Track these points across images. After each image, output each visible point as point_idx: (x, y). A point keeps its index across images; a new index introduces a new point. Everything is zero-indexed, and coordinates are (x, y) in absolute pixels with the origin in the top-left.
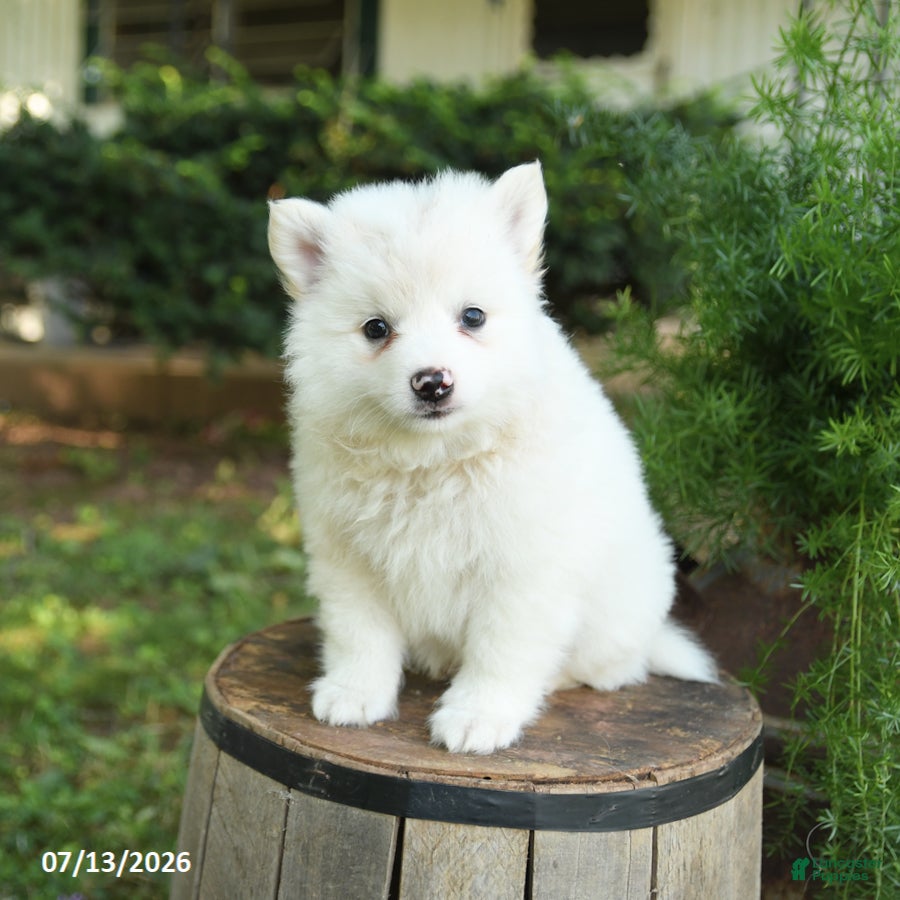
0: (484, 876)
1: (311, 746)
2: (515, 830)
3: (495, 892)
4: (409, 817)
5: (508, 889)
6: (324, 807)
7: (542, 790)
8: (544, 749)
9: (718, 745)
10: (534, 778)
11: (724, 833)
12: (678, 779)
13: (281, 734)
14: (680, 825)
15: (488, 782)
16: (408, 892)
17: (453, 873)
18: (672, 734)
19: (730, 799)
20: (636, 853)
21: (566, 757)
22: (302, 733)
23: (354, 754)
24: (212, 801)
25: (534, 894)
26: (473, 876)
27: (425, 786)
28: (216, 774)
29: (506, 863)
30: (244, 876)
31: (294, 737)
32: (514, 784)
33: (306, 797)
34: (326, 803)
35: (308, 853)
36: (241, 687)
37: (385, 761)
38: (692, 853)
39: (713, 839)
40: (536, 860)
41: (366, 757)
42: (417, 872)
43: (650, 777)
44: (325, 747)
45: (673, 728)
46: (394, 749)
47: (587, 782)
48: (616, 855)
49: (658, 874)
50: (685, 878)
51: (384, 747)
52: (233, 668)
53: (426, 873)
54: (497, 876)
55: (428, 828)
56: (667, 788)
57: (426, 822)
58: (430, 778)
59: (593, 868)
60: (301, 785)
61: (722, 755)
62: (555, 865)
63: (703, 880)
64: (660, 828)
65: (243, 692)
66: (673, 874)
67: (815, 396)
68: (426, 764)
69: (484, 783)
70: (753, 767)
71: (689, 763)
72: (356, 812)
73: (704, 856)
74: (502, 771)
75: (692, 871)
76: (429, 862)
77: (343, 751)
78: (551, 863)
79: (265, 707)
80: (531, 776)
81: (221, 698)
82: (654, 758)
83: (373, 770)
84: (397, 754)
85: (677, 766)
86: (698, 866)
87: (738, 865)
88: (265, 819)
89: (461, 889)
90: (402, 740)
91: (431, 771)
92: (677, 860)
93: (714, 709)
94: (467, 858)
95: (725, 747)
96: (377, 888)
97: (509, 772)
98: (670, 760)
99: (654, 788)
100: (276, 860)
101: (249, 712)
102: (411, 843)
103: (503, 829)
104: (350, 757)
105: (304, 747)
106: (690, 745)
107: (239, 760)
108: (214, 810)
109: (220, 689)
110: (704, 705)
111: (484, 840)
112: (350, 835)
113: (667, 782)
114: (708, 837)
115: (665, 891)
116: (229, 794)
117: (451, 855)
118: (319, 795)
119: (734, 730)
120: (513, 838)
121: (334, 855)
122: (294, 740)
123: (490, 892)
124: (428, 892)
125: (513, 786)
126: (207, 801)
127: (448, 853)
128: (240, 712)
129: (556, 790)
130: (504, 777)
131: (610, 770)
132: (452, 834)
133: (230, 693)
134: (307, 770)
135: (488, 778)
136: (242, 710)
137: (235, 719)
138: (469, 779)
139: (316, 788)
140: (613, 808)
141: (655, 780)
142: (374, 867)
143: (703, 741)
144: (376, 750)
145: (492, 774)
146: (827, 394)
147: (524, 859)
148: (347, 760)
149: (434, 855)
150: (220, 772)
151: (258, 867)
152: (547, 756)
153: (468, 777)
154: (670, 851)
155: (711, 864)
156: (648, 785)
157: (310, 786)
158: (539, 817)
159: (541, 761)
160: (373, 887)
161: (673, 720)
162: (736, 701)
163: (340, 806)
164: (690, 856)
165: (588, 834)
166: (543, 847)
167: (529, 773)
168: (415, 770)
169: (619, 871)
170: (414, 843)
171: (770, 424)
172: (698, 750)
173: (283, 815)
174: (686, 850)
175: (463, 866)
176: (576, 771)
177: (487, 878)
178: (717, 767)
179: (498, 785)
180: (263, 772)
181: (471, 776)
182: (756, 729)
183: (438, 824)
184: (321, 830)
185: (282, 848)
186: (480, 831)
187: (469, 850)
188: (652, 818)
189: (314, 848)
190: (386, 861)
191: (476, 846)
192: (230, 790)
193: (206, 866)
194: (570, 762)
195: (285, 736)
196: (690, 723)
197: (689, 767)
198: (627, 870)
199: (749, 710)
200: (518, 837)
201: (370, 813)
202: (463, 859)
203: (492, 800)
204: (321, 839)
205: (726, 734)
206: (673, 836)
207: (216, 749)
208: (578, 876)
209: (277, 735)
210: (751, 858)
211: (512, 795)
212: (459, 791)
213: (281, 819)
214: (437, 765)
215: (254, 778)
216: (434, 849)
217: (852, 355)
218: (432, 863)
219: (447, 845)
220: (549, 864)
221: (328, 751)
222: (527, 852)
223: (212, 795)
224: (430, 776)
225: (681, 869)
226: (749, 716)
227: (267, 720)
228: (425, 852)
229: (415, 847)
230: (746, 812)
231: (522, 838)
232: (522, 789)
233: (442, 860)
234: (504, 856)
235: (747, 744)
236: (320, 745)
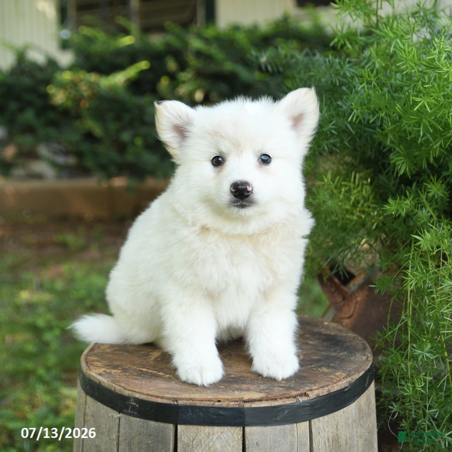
1: (129, 390)
2: (235, 427)
4: (179, 424)
6: (137, 421)
7: (247, 405)
8: (251, 384)
9: (344, 375)
10: (243, 399)
11: (350, 421)
12: (321, 395)
13: (114, 385)
14: (324, 419)
15: (219, 403)
18: (321, 371)
19: (352, 403)
20: (301, 435)
21: (262, 387)
22: (125, 384)
23: (150, 393)
24: (85, 422)
27: (186, 407)
28: (85, 408)
29: (231, 444)
31: (120, 386)
32: (233, 403)
33: (128, 417)
34: (138, 419)
35: (131, 446)
36: (98, 361)
37: (166, 396)
38: (332, 433)
39: (344, 424)
40: (247, 442)
41: (156, 394)
43: (306, 395)
44: (136, 390)
45: (323, 368)
46: (172, 389)
47: (272, 399)
48: (290, 437)
49: (314, 445)
50: (329, 446)
51: (166, 388)
52: (96, 351)
55: (190, 429)
56: (314, 400)
57: (188, 426)
58: (188, 403)
59: (278, 444)
60: (125, 411)
61: (346, 380)
62: (257, 444)
63: (339, 446)
64: (313, 421)
65: (99, 364)
66: (322, 445)
67: (394, 185)
68: (187, 396)
69: (217, 404)
70: (366, 385)
71: (327, 386)
72: (152, 423)
73: (339, 434)
74: (226, 397)
75: (333, 442)
76: (191, 447)
77: (145, 391)
79: (108, 371)
80: (242, 398)
81: (87, 367)
82: (309, 384)
83: (159, 401)
84: (173, 391)
85: (321, 388)
86: (336, 440)
87: (361, 437)
88: (109, 429)
90: (177, 384)
91: (189, 399)
92: (324, 437)
93: (346, 356)
94: (211, 444)
95: (349, 375)
97: (230, 397)
98: (317, 385)
99: (308, 400)
101: (100, 374)
102: (181, 438)
103: (229, 427)
104: (152, 396)
105: (125, 391)
106: (329, 376)
107: (95, 400)
109: (87, 363)
110: (341, 354)
111: (219, 434)
112: (151, 435)
113: (315, 397)
114: (340, 424)
116: (92, 418)
117: (203, 442)
118: (134, 416)
119: (354, 366)
120: (234, 432)
121: (144, 447)
122: (120, 388)
125: (232, 405)
126: (82, 421)
127: (201, 442)
128: (94, 375)
129: (255, 405)
130: (228, 400)
131: (284, 392)
132: (202, 431)
133: (92, 364)
134: (127, 403)
135: (220, 401)
136: (96, 373)
137: (92, 379)
138: (209, 402)
139: (132, 412)
140: (286, 412)
141: (308, 396)
143: (337, 374)
144: (162, 390)
145: (221, 399)
146: (400, 184)
147: (241, 442)
148: (147, 396)
149: (194, 444)
150: (87, 407)
152: (252, 387)
153: (209, 401)
154: (319, 433)
155: (344, 438)
156: (305, 399)
157: (129, 411)
158: (247, 419)
159: (248, 390)
161: (323, 363)
162: (358, 351)
163: (145, 421)
164: (331, 435)
165: (273, 427)
166: (250, 435)
168: (181, 399)
169: (292, 445)
170: (183, 438)
172: (333, 379)
173: (117, 426)
174: (329, 431)
175: (209, 448)
176: (266, 394)
178: (343, 387)
179: (224, 404)
180: (107, 406)
182: (367, 365)
183: (195, 427)
184: (136, 434)
185: (118, 444)
186: (216, 429)
187: (212, 439)
188: (308, 416)
189: (134, 444)
190: (169, 448)
191: (215, 437)
192: (93, 416)
194: (264, 390)
195: (116, 386)
196: (332, 364)
197: (327, 388)
198: (296, 444)
199: (365, 355)
200: (236, 431)
201: (160, 423)
202: (209, 444)
203: (221, 412)
204: (137, 438)
205: (349, 369)
206: (321, 424)
207: (85, 394)
208: (270, 450)
209: (112, 385)
210: (369, 433)
211: (232, 409)
212: (204, 409)
213: (117, 429)
214: (193, 396)
215: (103, 408)
216: (193, 440)
217: (401, 160)
218: (193, 447)
219: (200, 438)
220: (254, 444)
221: (137, 392)
222: (242, 439)
223: (84, 419)
224: (189, 402)
225: (327, 441)
226: (364, 358)
227: (108, 378)
228: (189, 442)
229: (184, 440)
230: (364, 409)
231: (239, 432)
232: (237, 406)
233: (198, 446)
234: (230, 441)
235: (361, 374)
236: (134, 390)
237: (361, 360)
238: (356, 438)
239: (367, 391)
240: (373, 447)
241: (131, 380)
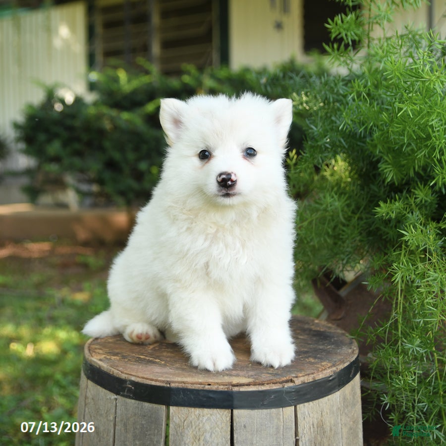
0: (210, 433)
1: (126, 374)
2: (224, 410)
3: (216, 441)
4: (171, 406)
5: (222, 439)
6: (132, 403)
7: (236, 389)
8: (241, 370)
9: (329, 365)
10: (232, 383)
11: (335, 409)
12: (306, 382)
13: (112, 369)
14: (309, 404)
15: (209, 387)
16: (173, 443)
17: (195, 433)
18: (308, 361)
19: (337, 391)
20: (286, 419)
21: (251, 373)
22: (123, 368)
23: (145, 376)
24: (86, 405)
25: (235, 442)
26: (205, 434)
27: (178, 390)
28: (87, 392)
29: (220, 426)
30: (100, 441)
31: (118, 370)
32: (222, 387)
33: (124, 399)
34: (133, 401)
35: (126, 426)
36: (100, 349)
37: (159, 379)
38: (317, 419)
39: (328, 411)
40: (235, 424)
41: (151, 377)
42: (177, 433)
43: (292, 381)
44: (132, 374)
45: (309, 358)
46: (166, 373)
47: (259, 384)
48: (276, 421)
49: (299, 430)
50: (314, 431)
51: (161, 373)
52: (99, 341)
53: (181, 433)
54: (216, 434)
55: (181, 410)
56: (300, 386)
57: (180, 408)
58: (180, 386)
59: (264, 427)
60: (121, 393)
61: (331, 369)
62: (245, 426)
63: (324, 432)
64: (298, 406)
65: (101, 351)
66: (307, 429)
68: (180, 379)
69: (207, 387)
70: (351, 376)
71: (313, 374)
72: (147, 405)
73: (324, 420)
74: (216, 381)
75: (317, 428)
76: (182, 428)
77: (140, 375)
78: (243, 425)
79: (108, 357)
80: (231, 383)
81: (89, 354)
82: (295, 372)
83: (153, 383)
84: (167, 375)
85: (306, 375)
86: (320, 426)
87: (345, 425)
88: (107, 411)
89: (199, 440)
90: (171, 369)
91: (181, 382)
92: (309, 422)
93: (333, 349)
94: (201, 425)
95: (334, 365)
96: (158, 442)
97: (220, 381)
98: (303, 372)
99: (294, 386)
100: (112, 431)
101: (100, 360)
102: (173, 419)
103: (218, 409)
104: (147, 379)
105: (122, 374)
106: (315, 365)
107: (95, 383)
108: (87, 409)
109: (89, 350)
110: (329, 347)
111: (209, 415)
112: (145, 416)
113: (300, 383)
114: (325, 411)
115: (303, 438)
116: (92, 401)
117: (193, 423)
118: (130, 398)
119: (339, 357)
120: (223, 414)
121: (138, 427)
122: (118, 371)
123: (213, 442)
124: (183, 443)
125: (221, 388)
126: (84, 405)
127: (191, 423)
128: (95, 360)
129: (242, 389)
130: (217, 383)
131: (271, 378)
132: (193, 413)
133: (94, 352)
134: (124, 386)
135: (210, 385)
136: (97, 359)
137: (93, 364)
138: (199, 386)
139: (128, 394)
140: (273, 397)
141: (294, 382)
142: (156, 431)
143: (323, 364)
144: (157, 374)
145: (211, 382)
146: (390, 192)
147: (229, 424)
148: (142, 379)
149: (185, 424)
150: (88, 390)
151: (105, 436)
152: (241, 373)
153: (199, 384)
154: (304, 418)
155: (328, 424)
156: (291, 385)
157: (126, 393)
158: (236, 403)
159: (238, 376)
160: (157, 442)
161: (310, 354)
162: (345, 345)
163: (140, 402)
164: (316, 420)
165: (260, 411)
166: (238, 418)
167: (230, 381)
168: (173, 382)
169: (278, 428)
171: (365, 209)
172: (318, 368)
173: (114, 408)
174: (314, 417)
175: (199, 429)
176: (253, 379)
177: (211, 434)
178: (328, 375)
179: (214, 388)
180: (105, 388)
181: (201, 384)
182: (352, 357)
183: (186, 408)
184: (131, 415)
185: (115, 425)
186: (206, 411)
187: (202, 421)
188: (293, 401)
189: (129, 424)
190: (162, 428)
191: (205, 418)
192: (93, 399)
193: (84, 437)
194: (252, 376)
195: (114, 370)
196: (318, 356)
197: (313, 376)
198: (282, 428)
199: (351, 348)
200: (225, 413)
201: (154, 405)
202: (199, 425)
203: (211, 395)
204: (132, 419)
205: (335, 360)
206: (306, 410)
207: (86, 379)
208: (257, 432)
209: (111, 370)
210: (354, 422)
211: (221, 392)
212: (195, 392)
213: (114, 411)
214: (185, 379)
215: (102, 391)
216: (184, 421)
217: (389, 168)
218: (184, 428)
219: (191, 419)
220: (241, 426)
221: (134, 376)
222: (230, 421)
223: (85, 402)
224: (181, 384)
225: (312, 427)
226: (350, 351)
227: (108, 363)
228: (180, 422)
229: (175, 421)
230: (349, 398)
231: (227, 414)
232: (226, 389)
233: (189, 427)
234: (219, 423)
235: (346, 364)
236: (130, 373)
237: (347, 352)
238: (340, 425)
239: (352, 382)
240: (358, 436)
241: (128, 365)
